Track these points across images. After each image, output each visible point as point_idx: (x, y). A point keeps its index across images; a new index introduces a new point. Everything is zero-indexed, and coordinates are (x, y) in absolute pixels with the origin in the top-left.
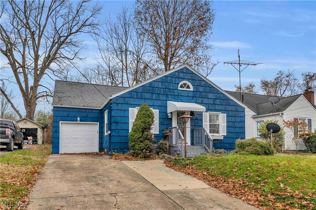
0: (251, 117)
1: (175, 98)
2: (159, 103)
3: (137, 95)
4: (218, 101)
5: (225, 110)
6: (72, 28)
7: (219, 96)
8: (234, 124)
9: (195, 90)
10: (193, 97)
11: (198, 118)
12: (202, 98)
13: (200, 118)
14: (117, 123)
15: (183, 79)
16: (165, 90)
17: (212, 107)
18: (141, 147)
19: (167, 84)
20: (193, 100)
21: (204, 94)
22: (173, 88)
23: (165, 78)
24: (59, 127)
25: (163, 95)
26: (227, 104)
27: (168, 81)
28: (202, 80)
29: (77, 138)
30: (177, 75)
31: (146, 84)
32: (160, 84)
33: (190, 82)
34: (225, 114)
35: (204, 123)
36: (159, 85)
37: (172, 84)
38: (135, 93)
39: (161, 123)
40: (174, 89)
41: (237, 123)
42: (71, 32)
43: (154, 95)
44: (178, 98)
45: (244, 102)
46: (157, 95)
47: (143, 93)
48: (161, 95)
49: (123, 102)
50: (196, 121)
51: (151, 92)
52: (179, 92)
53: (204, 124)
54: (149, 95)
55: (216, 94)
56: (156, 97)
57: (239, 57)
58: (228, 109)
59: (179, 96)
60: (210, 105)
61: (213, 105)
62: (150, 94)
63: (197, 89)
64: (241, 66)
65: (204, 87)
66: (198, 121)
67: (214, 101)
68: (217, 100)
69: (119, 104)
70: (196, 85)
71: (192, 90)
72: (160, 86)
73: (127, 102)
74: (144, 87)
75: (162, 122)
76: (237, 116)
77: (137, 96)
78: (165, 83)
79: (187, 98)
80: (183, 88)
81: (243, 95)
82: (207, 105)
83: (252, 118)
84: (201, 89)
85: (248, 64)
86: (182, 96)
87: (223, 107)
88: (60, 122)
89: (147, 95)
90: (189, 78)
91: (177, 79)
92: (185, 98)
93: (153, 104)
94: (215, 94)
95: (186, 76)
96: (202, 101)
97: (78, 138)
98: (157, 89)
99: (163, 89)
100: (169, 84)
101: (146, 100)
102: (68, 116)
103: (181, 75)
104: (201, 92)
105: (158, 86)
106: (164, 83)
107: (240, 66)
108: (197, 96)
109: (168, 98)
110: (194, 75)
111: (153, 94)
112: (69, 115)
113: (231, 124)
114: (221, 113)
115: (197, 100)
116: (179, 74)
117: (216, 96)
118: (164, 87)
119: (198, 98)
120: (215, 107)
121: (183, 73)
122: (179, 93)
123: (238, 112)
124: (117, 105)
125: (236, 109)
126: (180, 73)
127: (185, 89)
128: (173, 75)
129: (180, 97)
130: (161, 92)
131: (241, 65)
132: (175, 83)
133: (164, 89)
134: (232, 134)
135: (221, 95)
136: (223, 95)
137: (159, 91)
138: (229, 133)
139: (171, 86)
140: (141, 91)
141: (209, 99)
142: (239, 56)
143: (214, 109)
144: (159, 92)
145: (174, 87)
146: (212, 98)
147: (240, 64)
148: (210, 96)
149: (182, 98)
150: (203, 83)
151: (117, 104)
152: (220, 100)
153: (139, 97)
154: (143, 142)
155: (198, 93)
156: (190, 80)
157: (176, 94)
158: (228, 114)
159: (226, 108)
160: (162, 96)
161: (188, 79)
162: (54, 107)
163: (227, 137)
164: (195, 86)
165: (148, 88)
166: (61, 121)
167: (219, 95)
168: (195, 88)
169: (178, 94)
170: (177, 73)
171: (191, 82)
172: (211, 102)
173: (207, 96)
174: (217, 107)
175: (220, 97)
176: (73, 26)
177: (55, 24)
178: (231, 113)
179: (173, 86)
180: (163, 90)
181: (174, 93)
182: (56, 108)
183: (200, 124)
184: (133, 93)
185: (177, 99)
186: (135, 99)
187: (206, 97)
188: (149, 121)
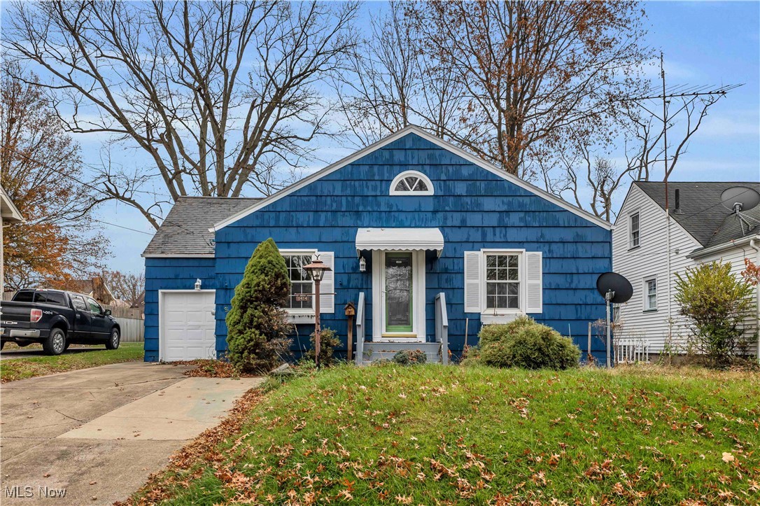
0: (688, 257)
1: (380, 219)
2: (337, 234)
3: (277, 219)
4: (514, 219)
5: (537, 242)
6: (295, 65)
7: (519, 202)
8: (569, 281)
9: (440, 193)
10: (435, 212)
11: (450, 267)
12: (461, 211)
13: (456, 268)
14: (227, 289)
15: (405, 166)
16: (353, 200)
17: (495, 235)
18: (238, 345)
19: (357, 183)
20: (434, 219)
21: (469, 203)
22: (374, 194)
23: (352, 168)
24: (158, 303)
25: (346, 214)
26: (544, 224)
27: (362, 177)
28: (462, 163)
29: (198, 327)
30: (387, 157)
31: (299, 190)
32: (338, 185)
33: (425, 173)
34: (540, 254)
35: (466, 281)
36: (334, 188)
37: (373, 183)
38: (273, 215)
39: (341, 284)
40: (376, 196)
41: (581, 276)
42: (293, 76)
43: (323, 215)
44: (392, 216)
45: (680, 211)
46: (329, 213)
47: (293, 214)
48: (341, 213)
49: (242, 239)
50: (445, 276)
51: (313, 208)
52: (392, 201)
53: (468, 284)
54: (309, 217)
55: (511, 199)
56: (326, 219)
57: (663, 76)
58: (548, 238)
59: (393, 214)
60: (490, 232)
61: (498, 230)
62: (311, 214)
63: (447, 188)
64: (669, 102)
65: (470, 182)
66: (449, 275)
67: (500, 220)
68: (510, 213)
69: (231, 244)
70: (443, 177)
71: (432, 194)
72: (338, 192)
73: (253, 236)
74: (296, 197)
75: (345, 283)
76: (581, 256)
77: (276, 221)
78: (353, 182)
79: (417, 217)
80: (405, 189)
81: (677, 191)
82: (478, 230)
83: (690, 260)
84: (461, 188)
85: (694, 94)
86: (402, 211)
87: (532, 234)
88: (160, 291)
89: (303, 218)
90: (421, 163)
91: (386, 167)
92: (410, 216)
93: (320, 238)
94: (505, 199)
95: (413, 158)
96: (463, 221)
97: (200, 326)
98: (329, 198)
99: (347, 199)
100: (364, 182)
101: (300, 229)
102: (176, 278)
103: (399, 156)
104: (459, 196)
105: (334, 191)
106: (348, 182)
107: (665, 102)
108: (447, 208)
109: (361, 220)
110: (437, 153)
111: (320, 213)
112: (178, 275)
113: (561, 281)
114: (524, 250)
115: (445, 219)
116: (392, 156)
117: (510, 204)
118: (348, 192)
119: (449, 215)
120: (505, 236)
121: (403, 152)
122: (392, 205)
123: (584, 245)
124: (229, 247)
125: (578, 235)
126: (395, 152)
127: (411, 193)
128: (376, 158)
129: (396, 214)
130: (341, 206)
131: (667, 99)
132: (382, 181)
133: (349, 198)
134: (562, 309)
135: (527, 200)
136: (532, 198)
137: (334, 205)
138: (551, 307)
139: (368, 189)
140: (286, 207)
141: (484, 214)
142: (663, 72)
143: (503, 240)
144: (334, 208)
145: (379, 189)
146: (495, 211)
147: (665, 97)
148: (489, 204)
149: (402, 216)
150: (465, 172)
151: (226, 245)
152: (522, 215)
153: (281, 224)
154: (243, 333)
155: (451, 199)
156: (427, 168)
157: (383, 208)
158: (550, 251)
159: (542, 236)
160: (343, 216)
161: (420, 166)
162: (146, 258)
163: (547, 318)
164: (442, 183)
165: (305, 199)
166: (161, 288)
167: (521, 199)
168: (440, 187)
169: (390, 206)
170: (386, 154)
171: (428, 172)
172: (493, 220)
173: (478, 205)
174: (512, 235)
175: (521, 205)
176: (295, 61)
177: (265, 62)
178: (558, 250)
179: (375, 188)
180: (347, 202)
181: (379, 205)
182: (152, 260)
183: (456, 284)
184: (266, 216)
185: (387, 221)
186: (272, 229)
187: (475, 209)
188: (260, 282)
